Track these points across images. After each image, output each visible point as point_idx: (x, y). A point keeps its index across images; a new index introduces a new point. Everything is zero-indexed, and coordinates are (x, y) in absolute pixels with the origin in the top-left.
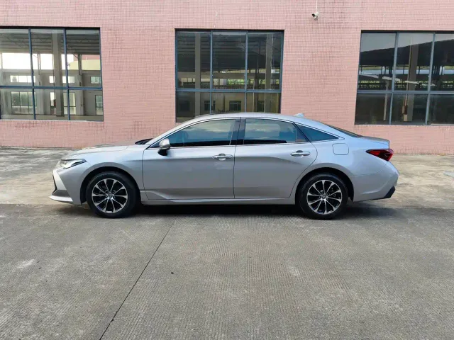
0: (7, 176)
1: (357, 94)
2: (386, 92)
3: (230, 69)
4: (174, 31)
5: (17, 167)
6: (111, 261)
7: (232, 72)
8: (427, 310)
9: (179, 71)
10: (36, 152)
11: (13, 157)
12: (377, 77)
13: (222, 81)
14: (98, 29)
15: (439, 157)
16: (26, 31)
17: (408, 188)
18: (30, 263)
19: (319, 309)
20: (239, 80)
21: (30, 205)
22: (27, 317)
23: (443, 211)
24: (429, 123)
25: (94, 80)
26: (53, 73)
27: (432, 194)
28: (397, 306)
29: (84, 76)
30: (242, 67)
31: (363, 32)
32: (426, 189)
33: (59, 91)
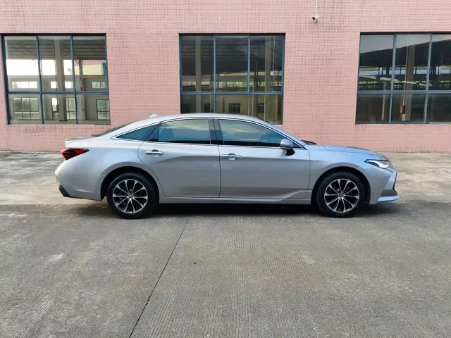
0: (21, 179)
1: (358, 94)
2: (385, 92)
3: (229, 72)
4: (178, 35)
5: (28, 170)
6: (136, 254)
7: (230, 75)
8: (434, 292)
9: (183, 75)
10: (45, 156)
11: (24, 161)
12: (375, 78)
13: (221, 84)
14: (104, 35)
15: (438, 154)
16: (34, 38)
17: (410, 184)
18: (60, 256)
19: (335, 291)
20: (237, 83)
21: (50, 206)
22: (68, 302)
23: (445, 204)
24: (428, 122)
25: (95, 85)
26: (55, 78)
27: (432, 189)
28: (407, 288)
29: (85, 81)
30: (245, 70)
31: (362, 34)
32: (428, 185)
33: (61, 96)
